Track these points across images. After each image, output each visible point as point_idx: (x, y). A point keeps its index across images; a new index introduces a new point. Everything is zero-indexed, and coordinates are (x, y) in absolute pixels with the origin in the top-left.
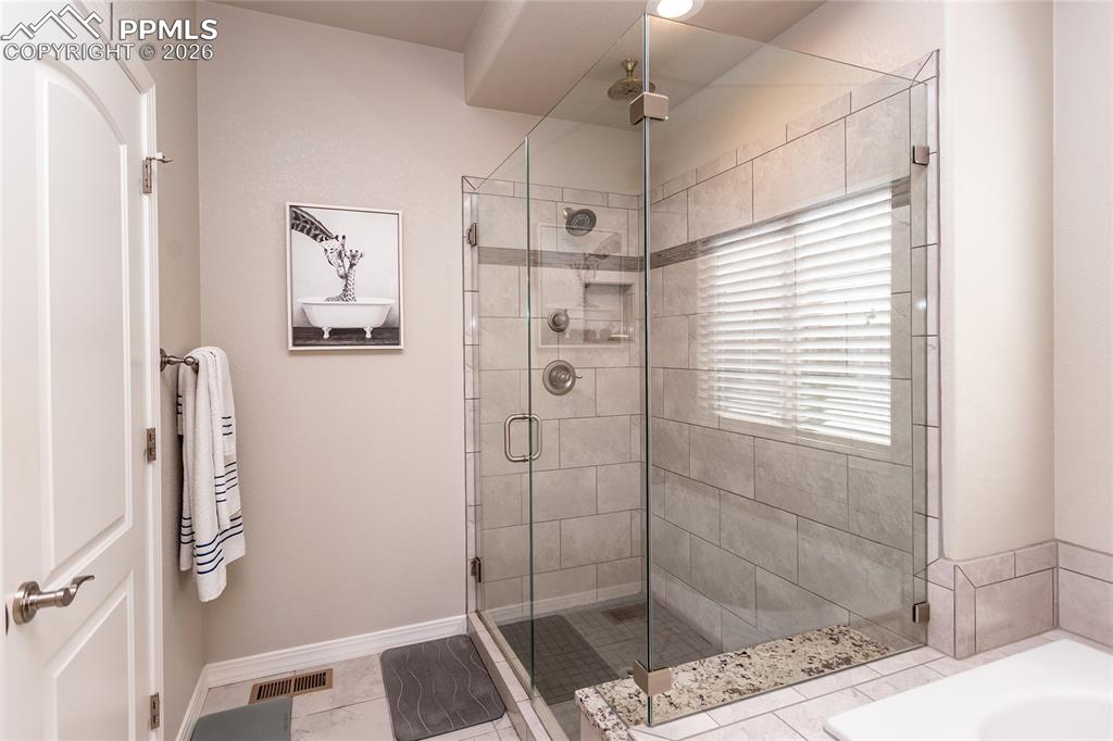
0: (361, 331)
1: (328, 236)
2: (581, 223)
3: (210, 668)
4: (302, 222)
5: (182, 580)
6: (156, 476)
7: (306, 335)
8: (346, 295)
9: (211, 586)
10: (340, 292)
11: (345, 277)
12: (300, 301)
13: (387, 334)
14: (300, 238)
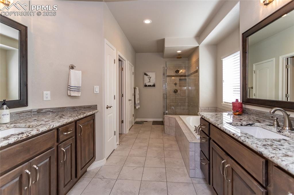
0: (151, 85)
1: (148, 75)
2: (177, 72)
3: (137, 119)
4: (146, 74)
5: (135, 107)
6: (133, 96)
7: (146, 86)
8: (150, 81)
9: (137, 107)
10: (149, 81)
11: (149, 80)
12: (145, 82)
13: (154, 86)
14: (145, 76)
